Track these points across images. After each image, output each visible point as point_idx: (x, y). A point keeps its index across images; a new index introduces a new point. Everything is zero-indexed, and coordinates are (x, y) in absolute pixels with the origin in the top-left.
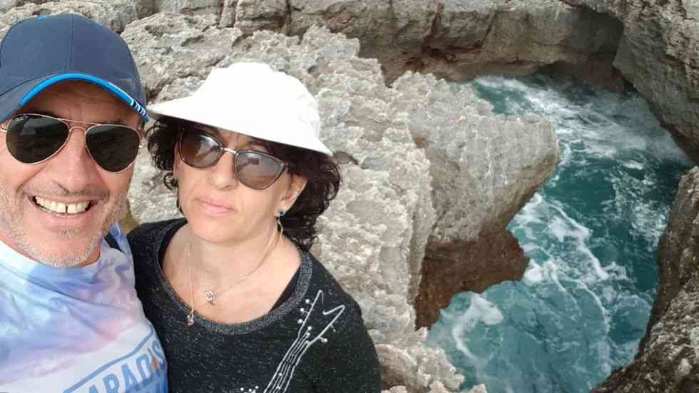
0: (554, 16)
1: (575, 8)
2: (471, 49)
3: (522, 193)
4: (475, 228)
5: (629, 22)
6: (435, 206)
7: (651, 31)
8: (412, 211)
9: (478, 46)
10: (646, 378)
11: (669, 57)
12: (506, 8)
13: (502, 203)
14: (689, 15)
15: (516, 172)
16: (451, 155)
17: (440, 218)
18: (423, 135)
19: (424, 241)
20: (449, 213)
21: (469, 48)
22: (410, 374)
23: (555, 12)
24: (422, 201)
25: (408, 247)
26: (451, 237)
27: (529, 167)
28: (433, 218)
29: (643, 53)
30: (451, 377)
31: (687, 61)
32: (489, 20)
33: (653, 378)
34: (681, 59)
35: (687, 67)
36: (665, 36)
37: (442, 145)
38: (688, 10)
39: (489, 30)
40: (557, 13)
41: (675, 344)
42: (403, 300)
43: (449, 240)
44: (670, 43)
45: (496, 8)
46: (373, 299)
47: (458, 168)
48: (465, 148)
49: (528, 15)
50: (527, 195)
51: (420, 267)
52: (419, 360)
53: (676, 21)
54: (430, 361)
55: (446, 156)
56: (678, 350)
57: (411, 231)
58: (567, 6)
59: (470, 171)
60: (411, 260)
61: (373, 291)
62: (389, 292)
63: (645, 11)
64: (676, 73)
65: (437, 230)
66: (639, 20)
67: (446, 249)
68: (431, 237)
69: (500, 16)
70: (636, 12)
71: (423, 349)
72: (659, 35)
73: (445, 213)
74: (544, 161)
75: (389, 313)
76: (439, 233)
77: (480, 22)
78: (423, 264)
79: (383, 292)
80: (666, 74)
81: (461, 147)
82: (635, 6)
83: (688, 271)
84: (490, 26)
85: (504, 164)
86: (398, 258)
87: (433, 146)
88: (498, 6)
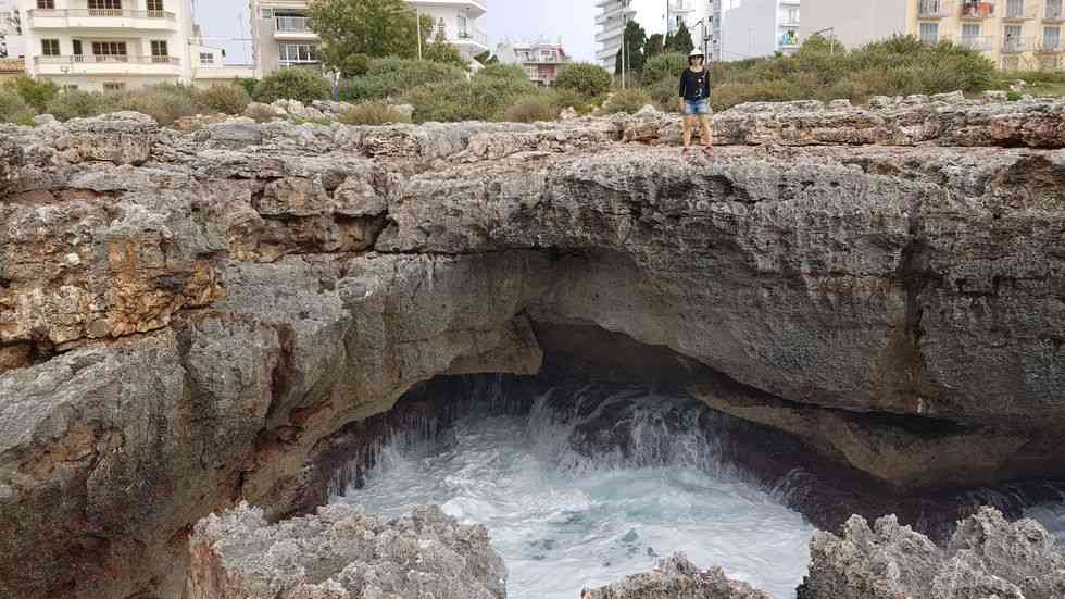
14: (753, 195)
23: (425, 275)
29: (692, 285)
31: (805, 268)
35: (805, 278)
36: (740, 242)
38: (747, 187)
44: (757, 251)
58: (441, 259)
82: (619, 215)
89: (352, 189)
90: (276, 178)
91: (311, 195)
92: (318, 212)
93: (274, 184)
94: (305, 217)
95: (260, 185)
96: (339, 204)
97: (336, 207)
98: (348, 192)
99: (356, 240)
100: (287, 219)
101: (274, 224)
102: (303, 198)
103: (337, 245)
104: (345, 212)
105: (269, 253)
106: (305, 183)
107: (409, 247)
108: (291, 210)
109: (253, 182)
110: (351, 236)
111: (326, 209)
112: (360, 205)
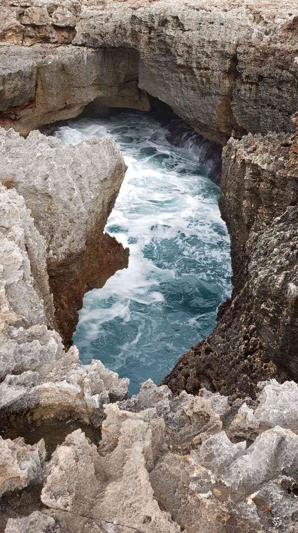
0: (84, 61)
1: (98, 50)
2: (27, 106)
3: (106, 201)
4: (81, 239)
5: (142, 47)
6: (42, 233)
7: (161, 49)
8: (22, 244)
9: (32, 101)
10: (261, 308)
11: (180, 66)
12: (44, 63)
13: (94, 214)
14: (186, 28)
15: (97, 186)
16: (39, 188)
17: (50, 242)
18: (10, 178)
19: (43, 266)
20: (57, 235)
21: (25, 104)
22: (79, 402)
23: (83, 57)
24: (29, 232)
25: (31, 276)
26: (64, 253)
27: (105, 179)
28: (44, 243)
29: (159, 70)
30: (117, 385)
31: (194, 65)
32: (34, 77)
33: (267, 306)
34: (190, 65)
35: (194, 70)
36: (173, 50)
37: (30, 182)
38: (185, 23)
39: (36, 85)
40: (85, 58)
41: (276, 274)
42: (43, 328)
43: (64, 257)
44: (178, 55)
45: (36, 65)
46: (13, 340)
47: (50, 197)
48: (49, 179)
49: (63, 65)
50: (111, 202)
51: (48, 288)
52: (81, 383)
53: (178, 35)
54: (92, 379)
55: (36, 190)
56: (281, 278)
57: (28, 262)
58: (90, 50)
59: (61, 196)
60: (38, 285)
61: (9, 333)
62: (26, 327)
63: (152, 34)
64: (188, 77)
65: (51, 252)
66: (149, 43)
67: (64, 264)
68: (48, 260)
69: (41, 71)
70: (145, 38)
71: (81, 370)
72: (168, 51)
73: (52, 236)
74: (115, 172)
75: (35, 347)
76: (54, 254)
77: (28, 79)
78: (50, 284)
79: (21, 329)
80: (180, 81)
81: (45, 179)
82: (144, 33)
83: (251, 217)
84: (37, 82)
85: (85, 182)
86: (25, 290)
87: (23, 185)
88: (37, 63)
89: (59, 13)
90: (28, 7)
91: (42, 15)
92: (45, 24)
93: (27, 10)
94: (41, 26)
95: (23, 9)
96: (54, 20)
97: (53, 21)
98: (57, 15)
99: (65, 38)
100: (34, 26)
101: (29, 29)
102: (38, 17)
103: (56, 40)
104: (57, 24)
105: (28, 42)
106: (39, 9)
107: (80, 43)
108: (34, 22)
109: (19, 8)
110: (63, 36)
111: (48, 23)
112: (64, 21)
